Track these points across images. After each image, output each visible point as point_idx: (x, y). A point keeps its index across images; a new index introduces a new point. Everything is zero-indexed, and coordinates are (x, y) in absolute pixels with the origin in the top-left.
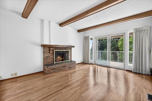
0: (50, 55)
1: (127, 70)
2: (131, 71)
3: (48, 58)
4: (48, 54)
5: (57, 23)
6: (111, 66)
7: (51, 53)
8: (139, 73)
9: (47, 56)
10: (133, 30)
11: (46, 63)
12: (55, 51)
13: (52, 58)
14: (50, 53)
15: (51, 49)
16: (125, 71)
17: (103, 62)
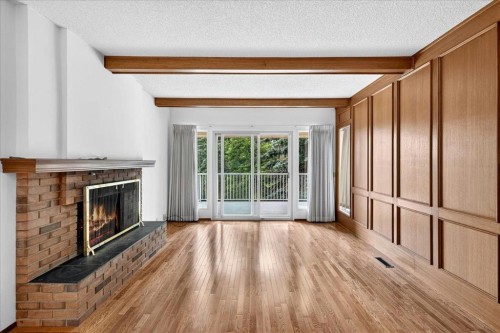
0: (58, 213)
1: (296, 220)
2: (303, 221)
3: (50, 236)
4: (54, 211)
5: (98, 52)
6: (261, 216)
7: (69, 201)
8: (319, 222)
9: (44, 222)
10: (308, 128)
11: (40, 265)
12: (88, 189)
13: (68, 228)
14: (59, 202)
15: (69, 180)
16: (291, 223)
17: (237, 208)
